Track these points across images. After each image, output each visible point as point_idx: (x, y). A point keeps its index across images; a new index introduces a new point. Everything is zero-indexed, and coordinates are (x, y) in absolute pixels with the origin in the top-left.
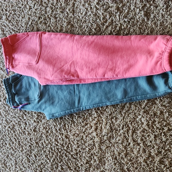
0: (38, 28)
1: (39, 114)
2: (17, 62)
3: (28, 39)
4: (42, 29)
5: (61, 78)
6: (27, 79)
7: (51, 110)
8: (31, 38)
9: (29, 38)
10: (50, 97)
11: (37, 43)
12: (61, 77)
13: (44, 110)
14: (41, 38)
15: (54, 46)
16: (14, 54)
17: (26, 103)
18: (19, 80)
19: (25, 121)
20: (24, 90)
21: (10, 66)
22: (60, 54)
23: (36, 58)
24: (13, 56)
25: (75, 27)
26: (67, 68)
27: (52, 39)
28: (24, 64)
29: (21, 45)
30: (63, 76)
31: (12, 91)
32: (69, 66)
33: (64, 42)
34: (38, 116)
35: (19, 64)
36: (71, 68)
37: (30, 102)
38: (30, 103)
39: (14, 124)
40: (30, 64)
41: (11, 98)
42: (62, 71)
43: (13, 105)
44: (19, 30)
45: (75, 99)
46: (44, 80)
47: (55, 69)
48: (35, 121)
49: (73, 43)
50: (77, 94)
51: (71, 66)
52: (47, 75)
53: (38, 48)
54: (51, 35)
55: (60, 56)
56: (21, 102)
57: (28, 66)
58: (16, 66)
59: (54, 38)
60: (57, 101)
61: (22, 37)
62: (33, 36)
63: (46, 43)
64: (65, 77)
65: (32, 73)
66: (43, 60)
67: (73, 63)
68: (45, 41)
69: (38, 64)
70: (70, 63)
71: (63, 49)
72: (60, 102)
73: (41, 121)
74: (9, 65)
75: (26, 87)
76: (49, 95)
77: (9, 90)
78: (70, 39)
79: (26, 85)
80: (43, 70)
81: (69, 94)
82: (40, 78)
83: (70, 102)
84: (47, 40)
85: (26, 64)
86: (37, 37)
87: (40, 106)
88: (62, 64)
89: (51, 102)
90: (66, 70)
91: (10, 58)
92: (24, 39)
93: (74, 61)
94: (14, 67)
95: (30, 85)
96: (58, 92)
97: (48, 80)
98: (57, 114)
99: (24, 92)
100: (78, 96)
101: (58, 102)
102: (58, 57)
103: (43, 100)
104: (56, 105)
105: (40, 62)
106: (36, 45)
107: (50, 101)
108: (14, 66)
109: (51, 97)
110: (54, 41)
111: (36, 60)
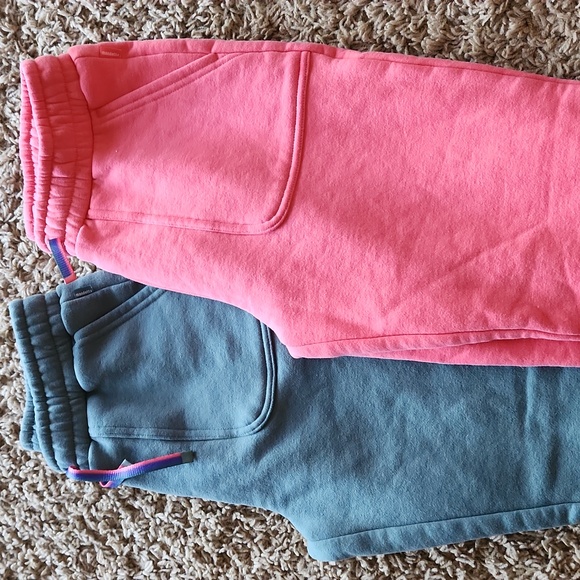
0: (271, 25)
1: (236, 516)
2: (121, 210)
3: (211, 80)
4: (307, 31)
5: (455, 327)
6: (178, 315)
7: (344, 506)
8: (230, 76)
9: (216, 74)
10: (336, 429)
11: (276, 108)
12: (462, 319)
13: (286, 501)
14: (307, 80)
15: (395, 135)
16: (101, 160)
17: (164, 450)
18: (120, 314)
19: (126, 550)
20: (154, 375)
21: (69, 229)
22: (441, 182)
23: (271, 196)
24: (96, 171)
25: (548, 35)
26: (498, 270)
27: (387, 93)
28: (179, 224)
29: (156, 109)
30: (471, 318)
31: (66, 374)
32: (517, 258)
33: (480, 115)
34: (228, 524)
35: (141, 224)
36: (529, 272)
37: (194, 447)
38: (192, 457)
39: (50, 559)
40: (223, 229)
41: (56, 419)
42: (466, 285)
43: (71, 457)
44: (131, 21)
45: (521, 449)
46: (321, 331)
47: (413, 271)
48: (199, 553)
49: (551, 123)
50: (535, 425)
51: (530, 256)
52: (348, 302)
53: (283, 136)
54: (385, 68)
55: (440, 194)
56: (127, 444)
57: (210, 237)
58: (117, 230)
59: (404, 84)
60: (391, 457)
61: (168, 64)
62: (249, 62)
63: (344, 113)
64: (486, 321)
65: (239, 283)
66: (322, 209)
67: (545, 240)
68: (334, 99)
69: (284, 233)
70: (524, 239)
71: (469, 157)
72: (414, 464)
73: (247, 558)
74: (63, 223)
75: (169, 355)
76: (329, 413)
77: (48, 370)
78: (524, 102)
79: (168, 344)
80: (322, 268)
81: (477, 419)
82: (293, 314)
83: (491, 465)
84: (352, 92)
85: (190, 225)
86: (281, 72)
87: (269, 474)
88: (466, 246)
89: (348, 458)
90: (492, 278)
91: (72, 180)
92: (184, 75)
93: (553, 229)
94: (103, 239)
95: (195, 347)
96: (399, 403)
97: (355, 331)
98: (394, 535)
99: (151, 387)
100: (546, 437)
101: (400, 461)
102: (428, 198)
103: (291, 443)
104: (389, 479)
105: (298, 219)
106: (270, 121)
107: (339, 451)
108: (103, 233)
109: (346, 430)
110: (400, 107)
111: (269, 205)
